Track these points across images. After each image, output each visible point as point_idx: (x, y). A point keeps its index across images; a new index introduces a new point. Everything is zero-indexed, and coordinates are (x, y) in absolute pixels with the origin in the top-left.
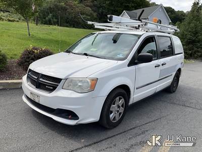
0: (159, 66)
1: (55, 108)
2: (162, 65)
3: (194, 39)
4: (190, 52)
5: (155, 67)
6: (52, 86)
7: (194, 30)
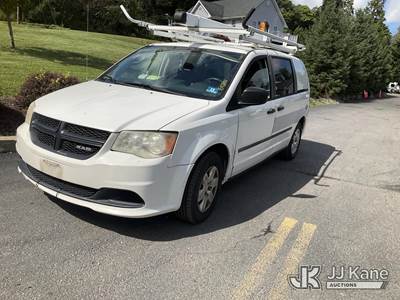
0: (273, 111)
1: (98, 188)
2: (279, 109)
3: (329, 61)
4: (323, 85)
5: (269, 113)
6: (90, 146)
7: (330, 45)
